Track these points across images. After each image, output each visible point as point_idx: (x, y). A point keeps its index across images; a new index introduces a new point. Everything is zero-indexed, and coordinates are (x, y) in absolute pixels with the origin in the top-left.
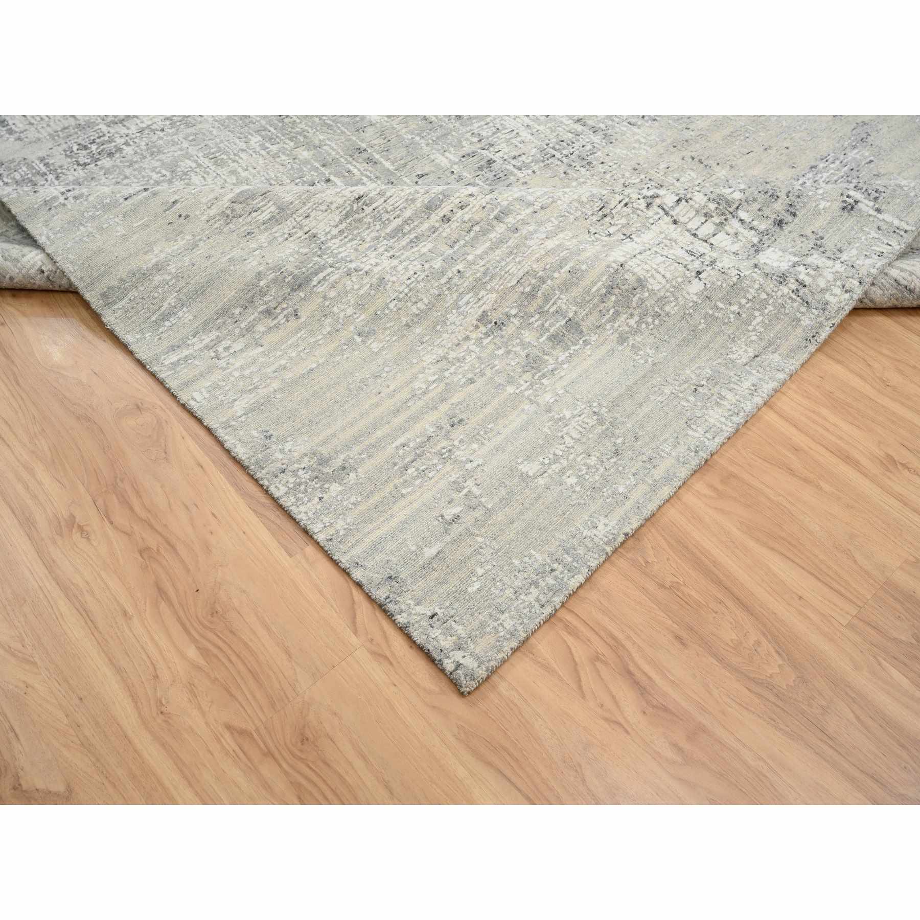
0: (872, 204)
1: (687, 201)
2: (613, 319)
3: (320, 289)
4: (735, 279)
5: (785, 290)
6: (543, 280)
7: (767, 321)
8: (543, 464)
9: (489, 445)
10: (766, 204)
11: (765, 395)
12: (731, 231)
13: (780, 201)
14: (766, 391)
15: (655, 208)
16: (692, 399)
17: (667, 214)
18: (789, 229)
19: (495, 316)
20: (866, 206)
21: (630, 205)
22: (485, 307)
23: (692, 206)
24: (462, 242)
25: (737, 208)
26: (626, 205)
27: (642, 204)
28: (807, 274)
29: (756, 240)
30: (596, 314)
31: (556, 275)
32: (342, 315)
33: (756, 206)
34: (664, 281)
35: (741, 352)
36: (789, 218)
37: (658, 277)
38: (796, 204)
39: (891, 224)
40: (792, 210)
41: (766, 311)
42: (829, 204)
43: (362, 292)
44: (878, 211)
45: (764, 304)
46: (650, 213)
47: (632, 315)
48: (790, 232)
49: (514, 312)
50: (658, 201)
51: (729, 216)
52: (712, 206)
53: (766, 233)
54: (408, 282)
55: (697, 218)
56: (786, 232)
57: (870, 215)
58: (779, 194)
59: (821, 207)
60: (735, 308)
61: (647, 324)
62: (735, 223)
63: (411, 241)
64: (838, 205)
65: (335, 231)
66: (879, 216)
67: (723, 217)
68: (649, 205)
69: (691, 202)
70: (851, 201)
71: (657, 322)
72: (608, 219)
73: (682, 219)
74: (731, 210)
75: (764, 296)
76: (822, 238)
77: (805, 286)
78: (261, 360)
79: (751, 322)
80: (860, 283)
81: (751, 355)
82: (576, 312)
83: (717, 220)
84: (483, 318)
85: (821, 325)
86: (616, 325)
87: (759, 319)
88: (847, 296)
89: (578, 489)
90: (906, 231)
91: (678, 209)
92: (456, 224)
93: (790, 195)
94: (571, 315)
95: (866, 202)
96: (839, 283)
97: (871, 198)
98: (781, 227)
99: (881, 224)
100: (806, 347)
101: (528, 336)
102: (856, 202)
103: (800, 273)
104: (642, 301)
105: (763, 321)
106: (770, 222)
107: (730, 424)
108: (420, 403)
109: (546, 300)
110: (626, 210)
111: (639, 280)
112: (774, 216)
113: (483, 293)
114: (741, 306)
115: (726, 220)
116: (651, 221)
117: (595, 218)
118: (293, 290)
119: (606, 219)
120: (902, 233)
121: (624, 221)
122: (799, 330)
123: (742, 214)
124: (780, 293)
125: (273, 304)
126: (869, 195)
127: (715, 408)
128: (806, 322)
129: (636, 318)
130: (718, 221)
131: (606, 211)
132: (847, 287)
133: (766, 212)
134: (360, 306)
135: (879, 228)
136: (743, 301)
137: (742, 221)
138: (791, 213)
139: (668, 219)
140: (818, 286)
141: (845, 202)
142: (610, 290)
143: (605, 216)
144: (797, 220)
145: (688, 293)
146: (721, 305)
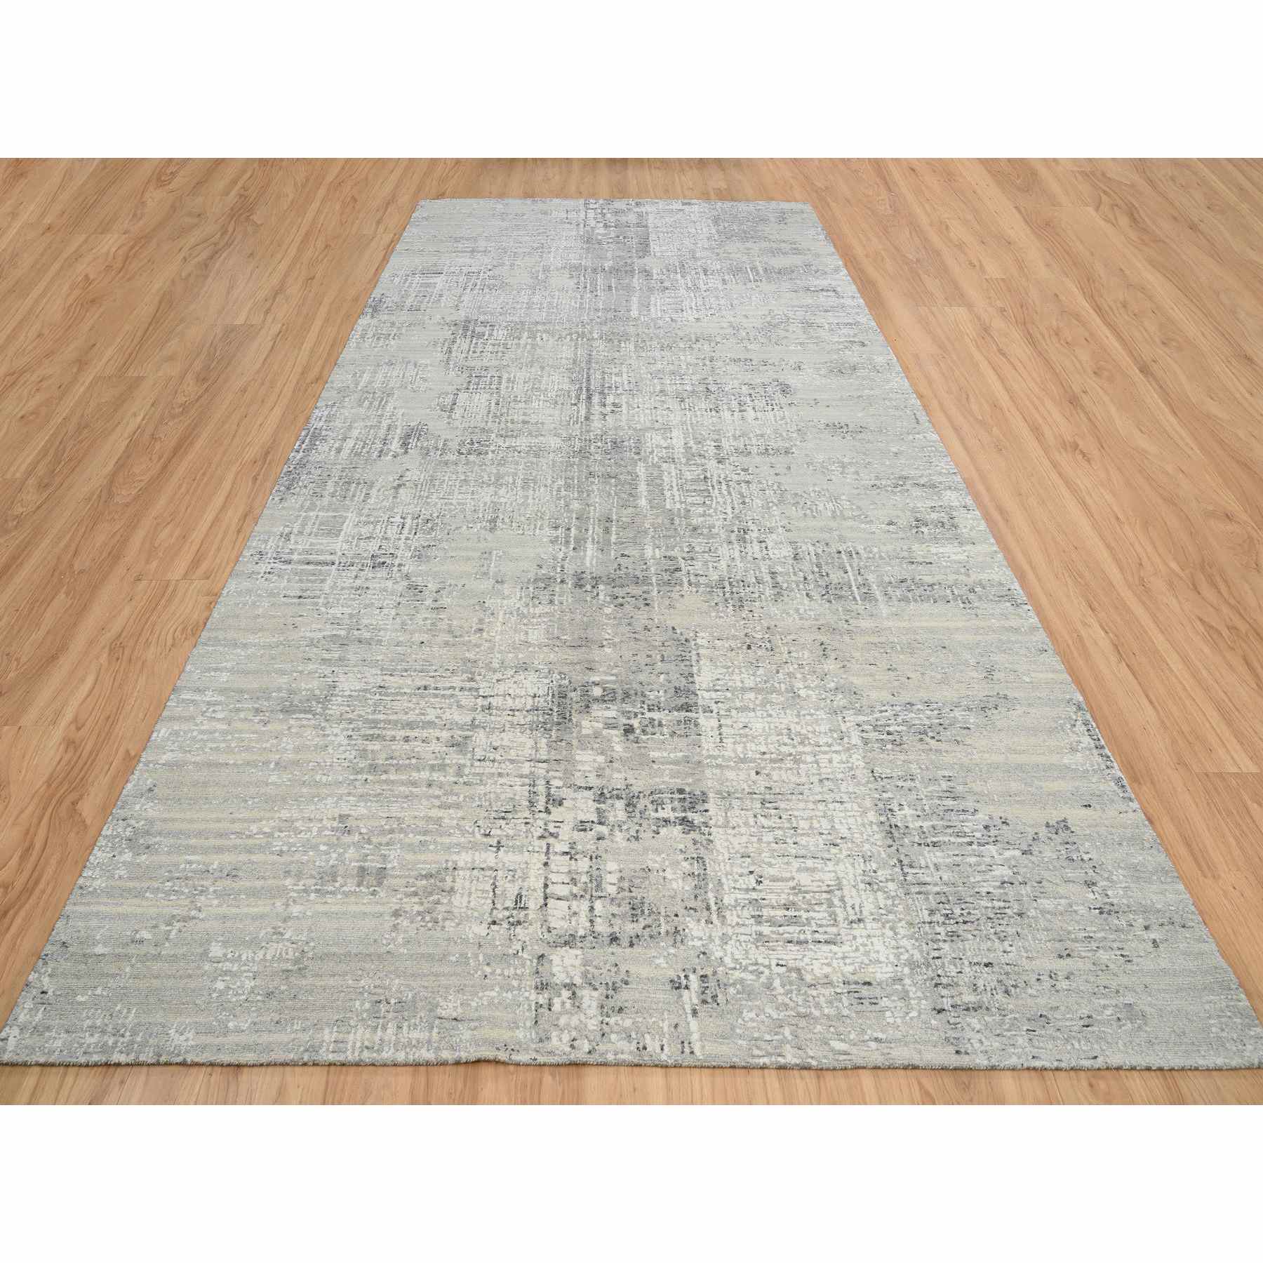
0: (695, 1001)
1: (571, 858)
2: (407, 895)
3: (292, 722)
4: (511, 951)
5: (533, 996)
6: (401, 830)
7: (496, 1001)
8: (225, 955)
9: (224, 910)
10: (623, 916)
11: (411, 1057)
12: (574, 908)
13: (635, 925)
14: (417, 1055)
15: (543, 843)
16: (367, 1005)
17: (547, 853)
18: (615, 950)
19: (351, 823)
20: (690, 998)
21: (529, 826)
22: (352, 813)
23: (570, 865)
24: (395, 762)
25: (600, 897)
26: (527, 823)
27: (540, 832)
28: (563, 1003)
29: (581, 932)
30: (404, 881)
31: (411, 835)
32: (283, 745)
33: (615, 910)
34: (465, 904)
35: (451, 1005)
36: (625, 942)
37: (466, 899)
38: (642, 939)
39: (689, 1033)
40: (635, 941)
41: (505, 995)
42: (665, 965)
43: (308, 743)
44: (695, 1012)
45: (510, 989)
46: (537, 843)
47: (422, 904)
48: (613, 954)
49: (364, 831)
50: (551, 840)
51: (588, 897)
52: (584, 878)
53: (595, 935)
54: (335, 760)
55: (563, 876)
56: (610, 950)
57: (684, 1009)
58: (641, 919)
59: (657, 961)
60: (488, 970)
61: (423, 919)
62: (584, 906)
63: (372, 735)
64: (672, 974)
65: (347, 693)
66: (690, 1016)
67: (583, 893)
68: (542, 837)
69: (573, 862)
70: (684, 982)
71: (430, 925)
72: (502, 822)
73: (553, 867)
74: (594, 894)
75: (515, 983)
76: (626, 983)
77: (550, 1010)
78: (217, 734)
79: (486, 990)
80: (590, 1052)
81: (455, 1015)
82: (394, 868)
83: (575, 890)
84: (343, 818)
85: (526, 1050)
86: (405, 900)
87: (494, 994)
88: (568, 1049)
89: (214, 995)
90: (692, 1053)
91: (558, 857)
92: (407, 747)
93: (648, 929)
94: (389, 866)
95: (694, 996)
96: (574, 1034)
97: (703, 997)
98: (611, 942)
99: (682, 1024)
100: (498, 1049)
101: (351, 853)
102: (687, 987)
103: (560, 996)
104: (438, 902)
105: (493, 998)
106: (610, 930)
107: (356, 1054)
108: (239, 841)
109: (388, 844)
110: (523, 828)
111: (452, 889)
112: (616, 929)
113: (362, 804)
114: (493, 973)
115: (582, 896)
116: (530, 848)
117: (494, 814)
118: (281, 711)
119: (501, 821)
120: (687, 1050)
121: (511, 832)
122: (510, 1034)
123: (598, 905)
124: (527, 994)
125: (264, 709)
126: (703, 993)
127: (369, 1030)
128: (520, 1034)
129: (421, 909)
130: (575, 892)
131: (509, 816)
132: (575, 1044)
133: (617, 921)
134: (297, 750)
135: (676, 1026)
136: (498, 971)
137: (592, 909)
138: (631, 942)
139: (543, 858)
140: (558, 1019)
141: (679, 977)
142: (429, 876)
143: (503, 818)
144: (629, 950)
145: (470, 927)
146: (481, 958)
